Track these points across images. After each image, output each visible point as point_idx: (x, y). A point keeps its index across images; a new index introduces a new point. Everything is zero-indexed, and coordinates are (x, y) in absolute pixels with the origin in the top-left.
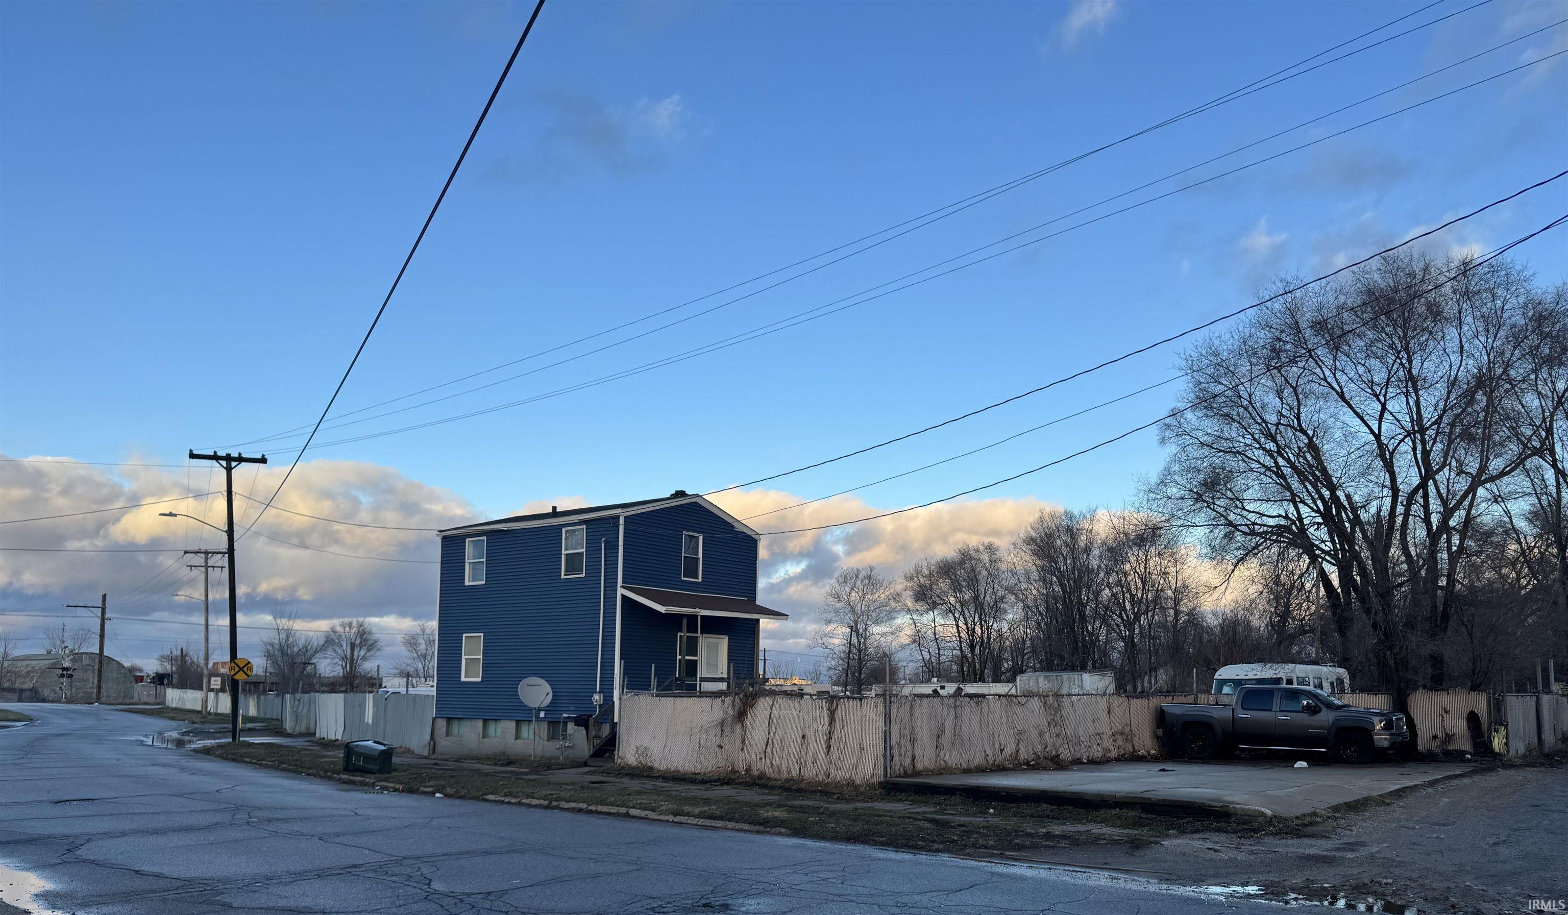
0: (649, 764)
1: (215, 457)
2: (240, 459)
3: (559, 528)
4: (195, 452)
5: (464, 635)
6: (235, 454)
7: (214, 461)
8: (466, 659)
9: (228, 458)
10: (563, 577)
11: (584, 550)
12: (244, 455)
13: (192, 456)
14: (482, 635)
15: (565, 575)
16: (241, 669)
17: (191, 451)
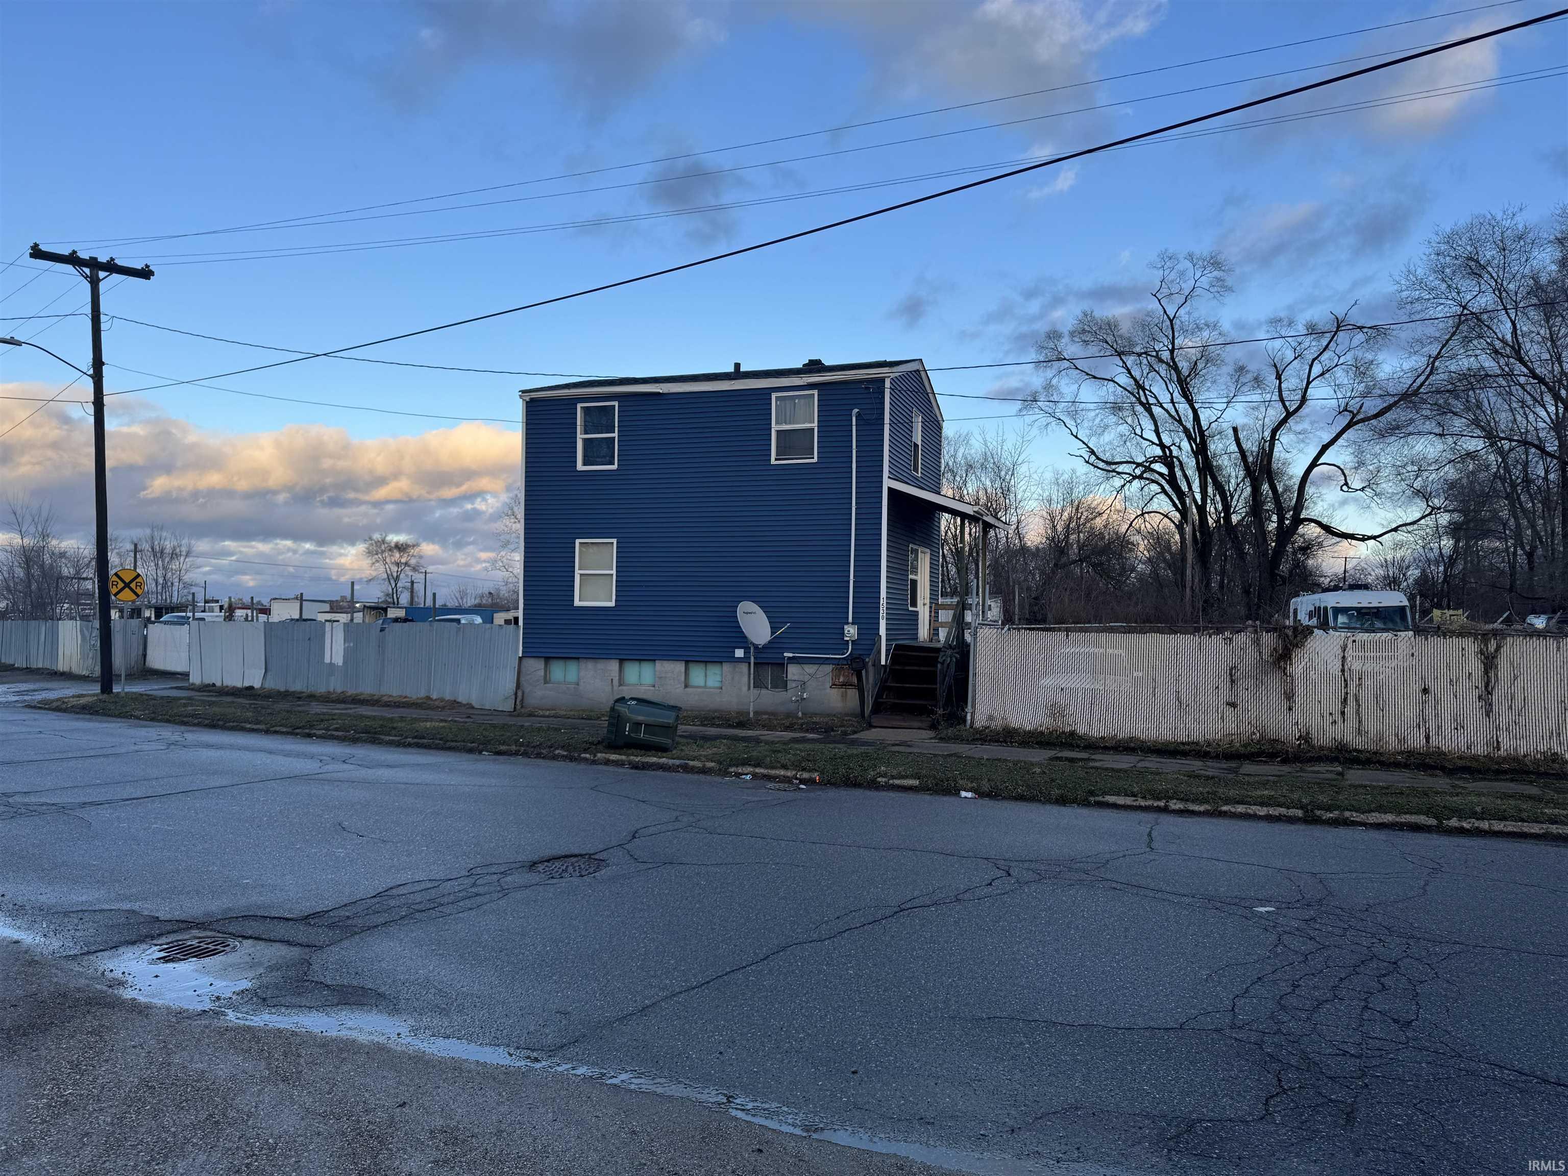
0: (1067, 729)
1: (72, 259)
2: (112, 267)
3: (766, 393)
4: (43, 248)
5: (578, 541)
6: (103, 259)
7: (70, 267)
8: (581, 575)
9: (93, 264)
10: (773, 462)
11: (816, 424)
12: (119, 262)
13: (37, 253)
14: (615, 541)
15: (776, 460)
16: (127, 585)
17: (36, 245)
